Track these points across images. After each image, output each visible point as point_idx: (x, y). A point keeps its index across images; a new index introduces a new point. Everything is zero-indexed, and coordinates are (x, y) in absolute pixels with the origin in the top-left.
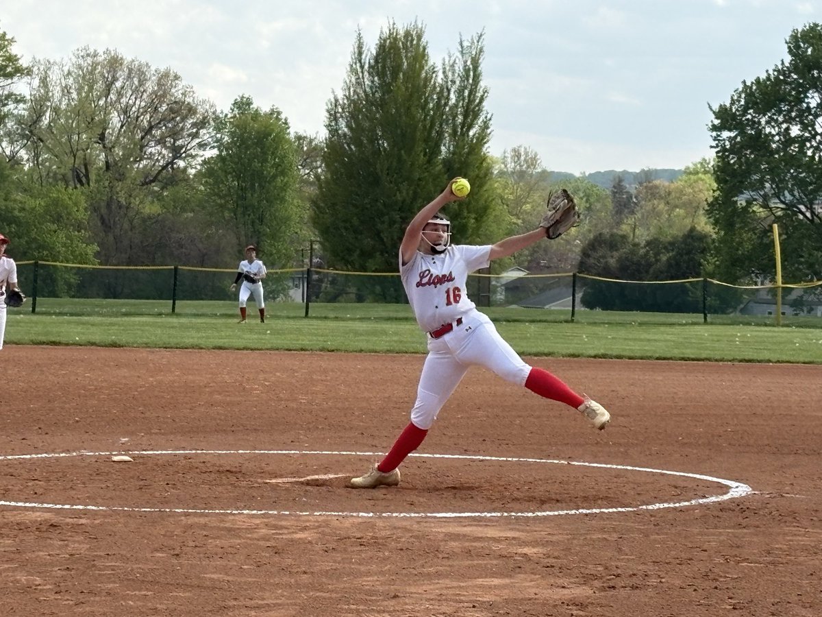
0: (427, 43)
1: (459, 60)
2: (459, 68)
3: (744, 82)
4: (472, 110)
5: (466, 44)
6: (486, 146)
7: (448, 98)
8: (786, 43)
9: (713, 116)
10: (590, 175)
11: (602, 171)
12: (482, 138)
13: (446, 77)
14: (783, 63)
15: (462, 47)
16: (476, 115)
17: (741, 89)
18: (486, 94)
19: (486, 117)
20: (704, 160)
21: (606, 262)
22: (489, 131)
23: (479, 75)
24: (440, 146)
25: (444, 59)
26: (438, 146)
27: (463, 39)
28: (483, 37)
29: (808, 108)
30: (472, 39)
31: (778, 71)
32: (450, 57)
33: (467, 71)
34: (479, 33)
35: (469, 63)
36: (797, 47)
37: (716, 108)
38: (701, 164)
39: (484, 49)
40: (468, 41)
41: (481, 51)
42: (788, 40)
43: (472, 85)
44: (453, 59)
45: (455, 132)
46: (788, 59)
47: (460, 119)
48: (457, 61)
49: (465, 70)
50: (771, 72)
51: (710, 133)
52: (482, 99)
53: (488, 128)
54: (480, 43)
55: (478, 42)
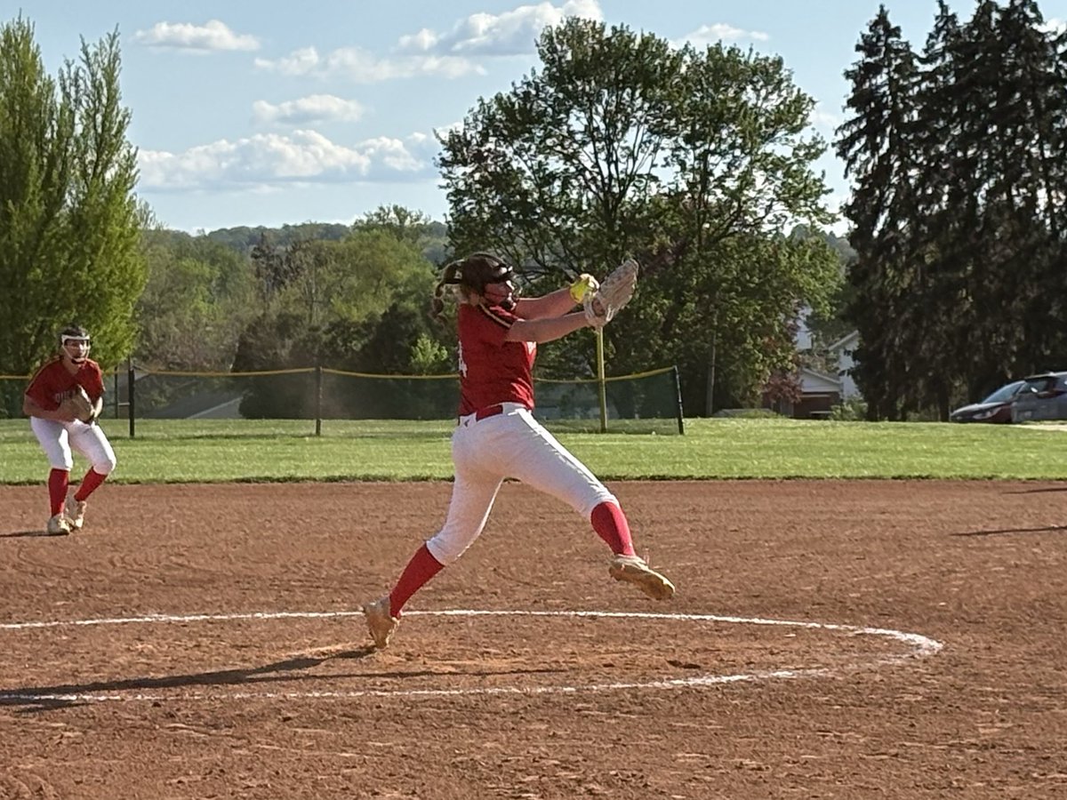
0: (38, 47)
1: (84, 71)
2: (86, 83)
3: (481, 99)
4: (107, 142)
5: (91, 50)
6: (131, 192)
7: (73, 125)
8: (537, 45)
9: (442, 147)
10: (211, 233)
11: (229, 228)
12: (124, 181)
13: (67, 95)
14: (534, 73)
15: (86, 54)
16: (115, 148)
17: (476, 110)
18: (127, 120)
19: (129, 152)
20: (381, 209)
21: (276, 353)
22: (133, 172)
23: (116, 91)
24: (64, 193)
25: (61, 71)
26: (61, 193)
27: (86, 43)
28: (117, 39)
29: (571, 134)
30: (101, 42)
31: (529, 84)
32: (69, 66)
33: (97, 87)
34: (112, 34)
35: (99, 75)
36: (553, 50)
37: (446, 136)
38: (378, 215)
39: (121, 55)
40: (95, 46)
41: (116, 57)
42: (539, 42)
43: (106, 108)
44: (73, 69)
45: (84, 174)
46: (541, 67)
47: (91, 156)
48: (81, 74)
49: (94, 86)
50: (518, 84)
51: (439, 169)
52: (121, 126)
53: (132, 167)
54: (114, 48)
55: (111, 46)
